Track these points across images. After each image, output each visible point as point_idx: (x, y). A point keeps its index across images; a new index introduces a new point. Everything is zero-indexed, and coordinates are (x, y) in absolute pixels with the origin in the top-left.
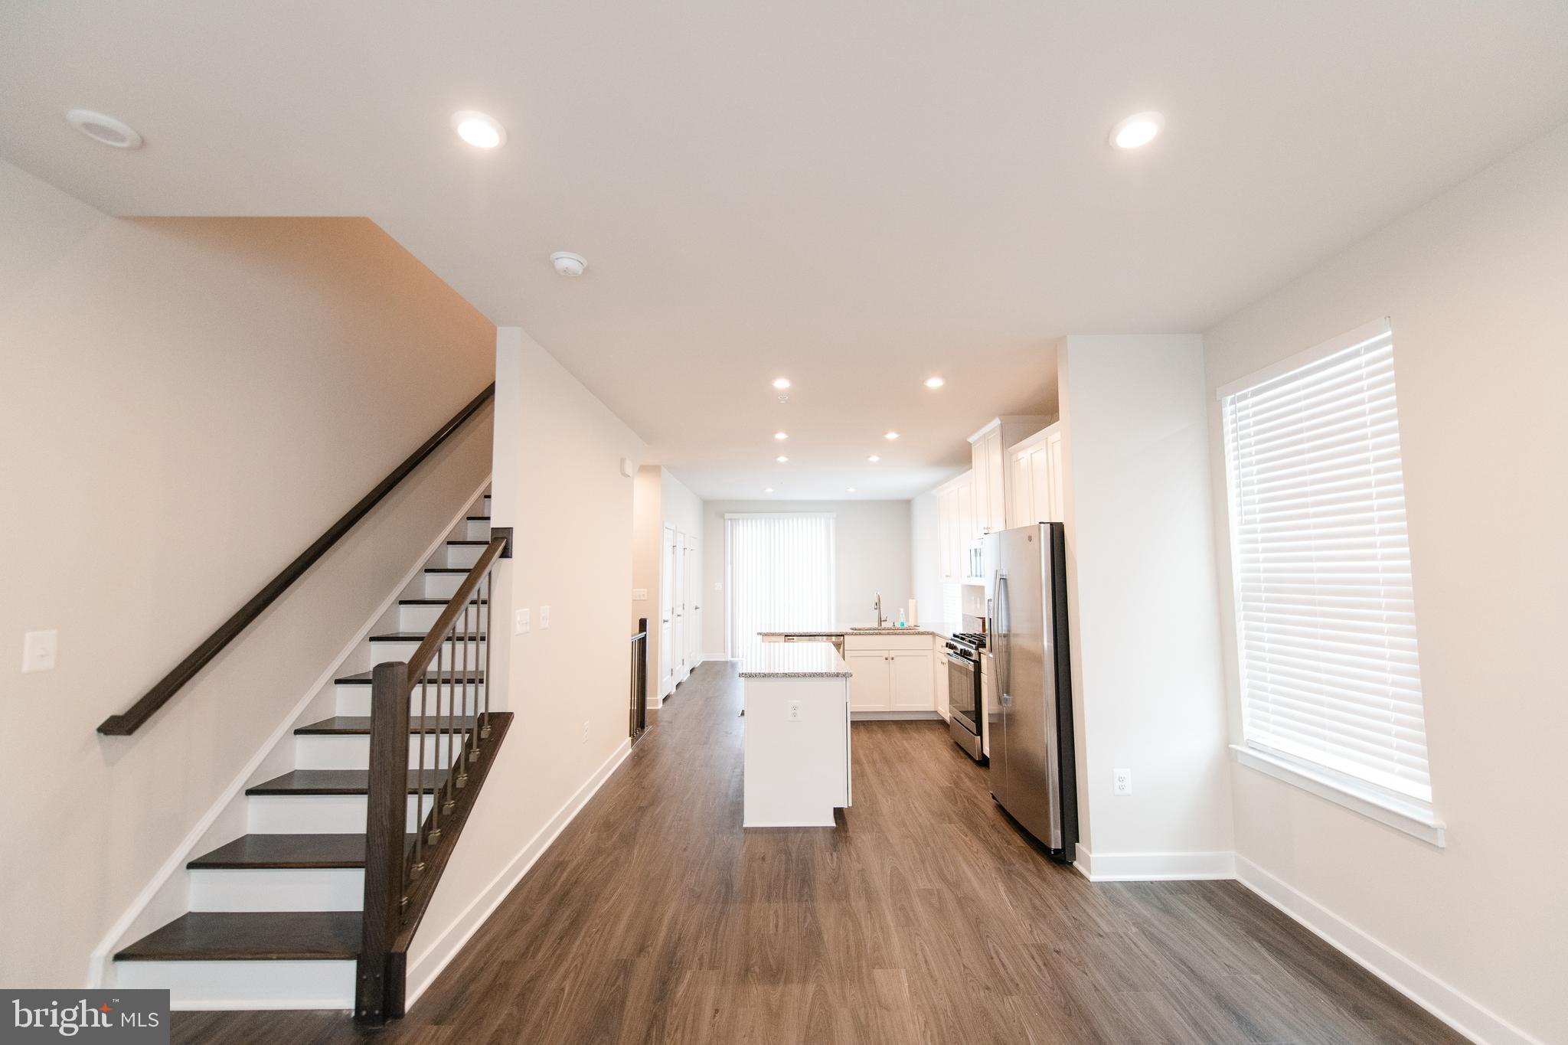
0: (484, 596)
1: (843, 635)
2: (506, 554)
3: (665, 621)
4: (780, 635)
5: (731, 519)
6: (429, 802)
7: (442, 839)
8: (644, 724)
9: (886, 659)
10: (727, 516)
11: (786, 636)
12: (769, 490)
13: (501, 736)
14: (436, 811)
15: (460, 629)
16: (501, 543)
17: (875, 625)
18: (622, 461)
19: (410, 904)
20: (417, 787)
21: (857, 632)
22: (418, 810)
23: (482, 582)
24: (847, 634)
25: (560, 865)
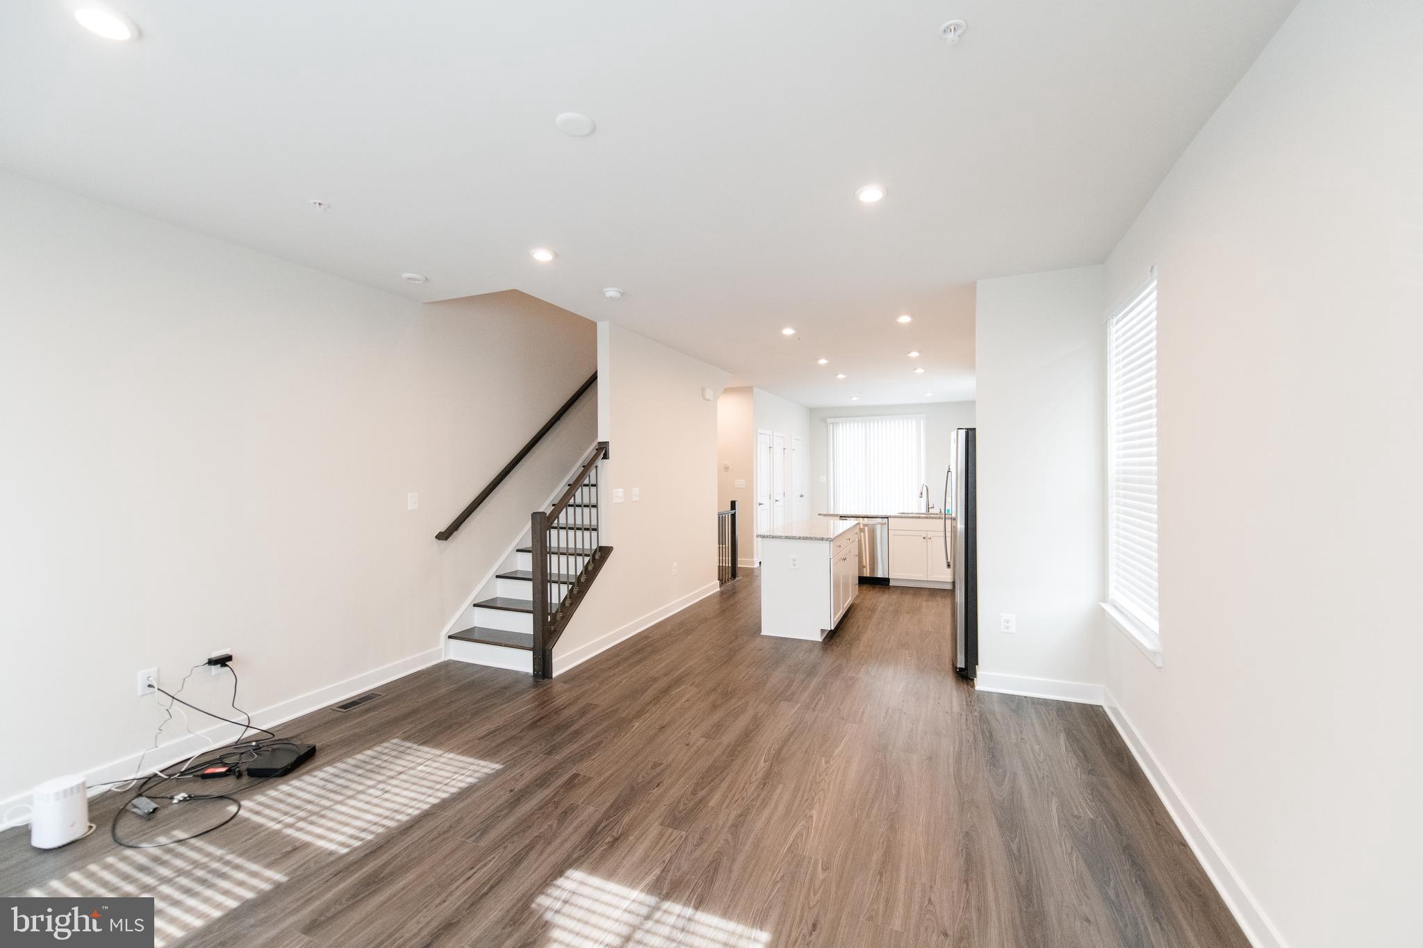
0: (593, 482)
1: (888, 518)
2: (606, 457)
3: (760, 504)
4: (836, 515)
5: (832, 423)
6: (565, 590)
7: (571, 604)
8: (735, 574)
9: (924, 538)
10: (829, 420)
11: (841, 517)
12: (854, 399)
13: (605, 558)
14: (568, 596)
15: (578, 501)
16: (603, 450)
17: (924, 510)
18: (703, 389)
19: (555, 631)
20: (557, 579)
21: (903, 516)
22: (557, 594)
23: (593, 473)
24: (890, 517)
25: (647, 637)
